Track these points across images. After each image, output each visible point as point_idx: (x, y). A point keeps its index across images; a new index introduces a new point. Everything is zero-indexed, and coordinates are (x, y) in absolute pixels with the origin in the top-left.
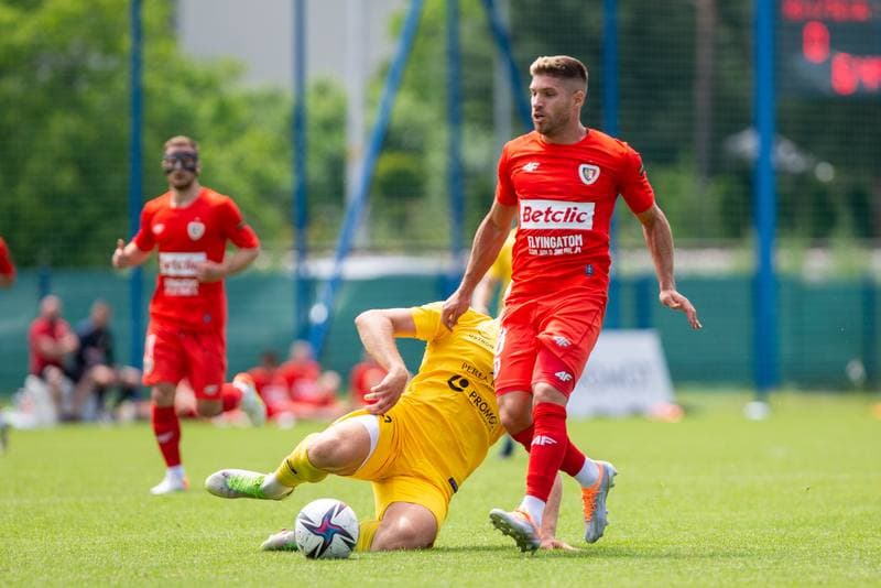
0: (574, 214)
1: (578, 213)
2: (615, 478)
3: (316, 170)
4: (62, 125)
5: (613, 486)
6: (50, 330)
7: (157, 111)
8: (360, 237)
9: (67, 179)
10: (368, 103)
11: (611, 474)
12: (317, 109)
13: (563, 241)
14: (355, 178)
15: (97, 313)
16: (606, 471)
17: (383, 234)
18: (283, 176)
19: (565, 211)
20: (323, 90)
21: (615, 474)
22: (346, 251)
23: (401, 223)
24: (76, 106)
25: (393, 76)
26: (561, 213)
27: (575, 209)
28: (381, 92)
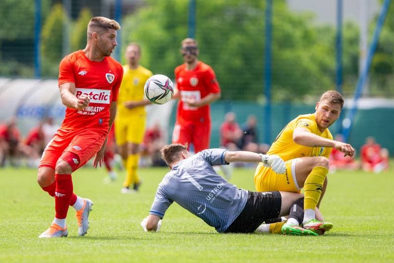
0: (103, 95)
1: (105, 95)
2: (92, 206)
3: (346, 60)
4: (236, 39)
5: (91, 210)
6: (230, 127)
7: (277, 34)
8: (365, 90)
9: (237, 63)
10: (369, 31)
11: (90, 205)
12: (347, 34)
13: (96, 109)
14: (363, 64)
15: (250, 121)
16: (88, 203)
17: (375, 89)
18: (331, 62)
19: (99, 94)
20: (350, 26)
21: (92, 205)
22: (359, 96)
23: (383, 85)
24: (243, 31)
25: (380, 21)
26: (98, 95)
27: (104, 93)
28: (374, 27)
